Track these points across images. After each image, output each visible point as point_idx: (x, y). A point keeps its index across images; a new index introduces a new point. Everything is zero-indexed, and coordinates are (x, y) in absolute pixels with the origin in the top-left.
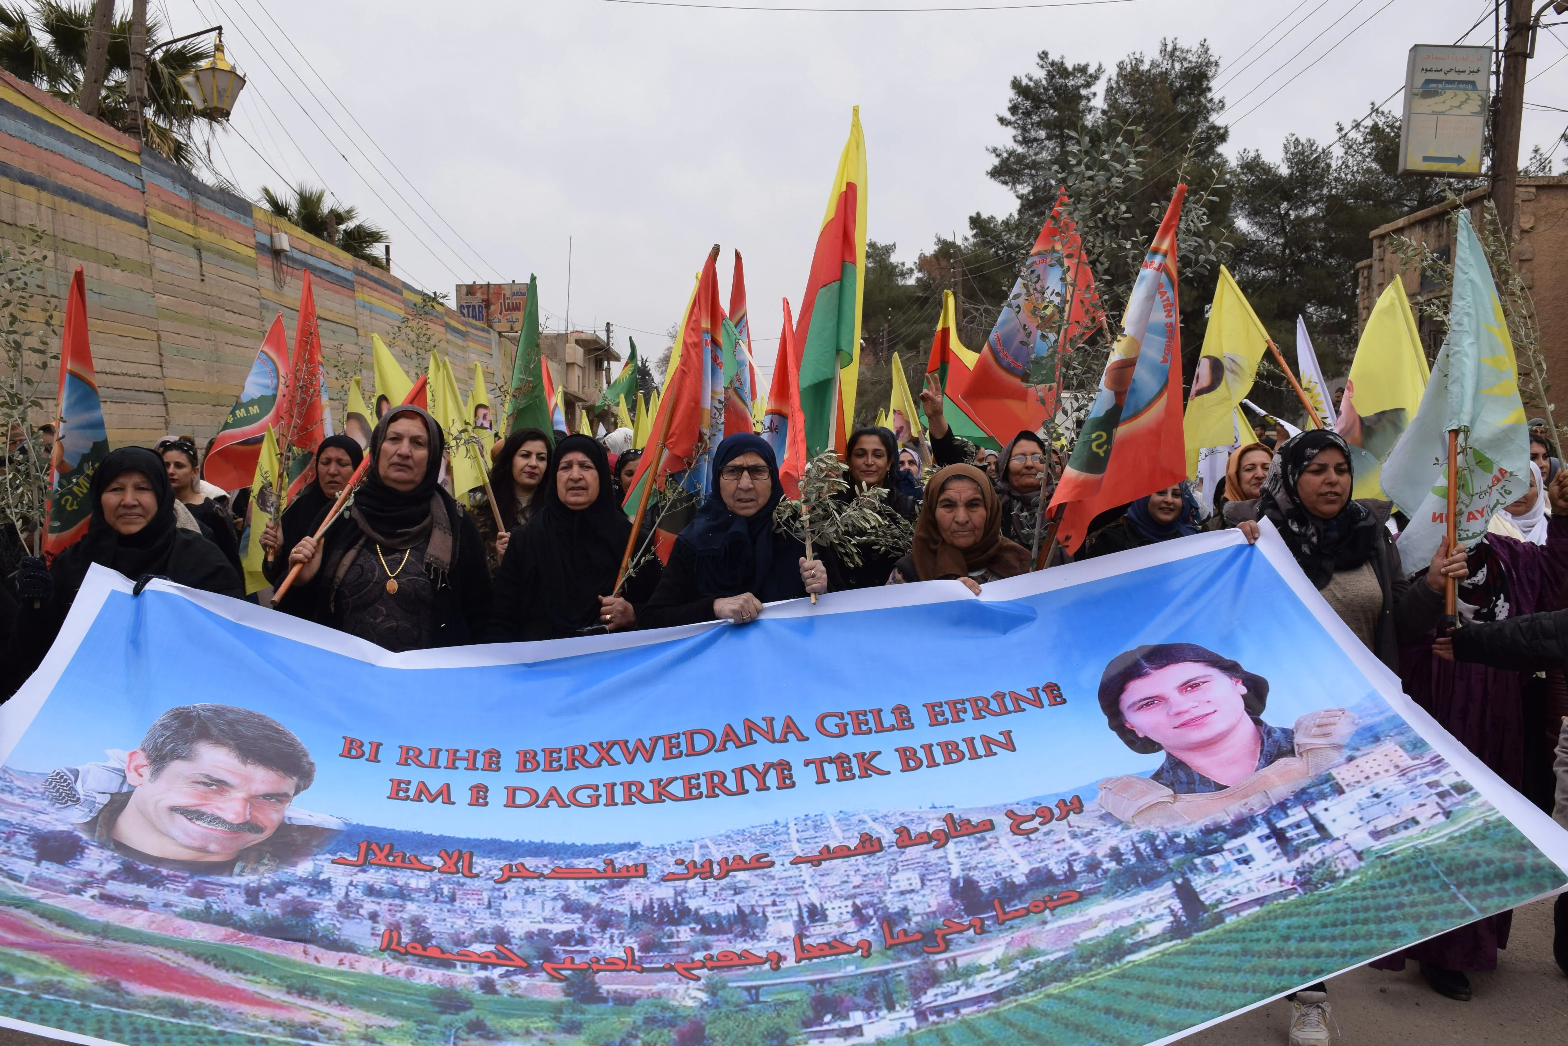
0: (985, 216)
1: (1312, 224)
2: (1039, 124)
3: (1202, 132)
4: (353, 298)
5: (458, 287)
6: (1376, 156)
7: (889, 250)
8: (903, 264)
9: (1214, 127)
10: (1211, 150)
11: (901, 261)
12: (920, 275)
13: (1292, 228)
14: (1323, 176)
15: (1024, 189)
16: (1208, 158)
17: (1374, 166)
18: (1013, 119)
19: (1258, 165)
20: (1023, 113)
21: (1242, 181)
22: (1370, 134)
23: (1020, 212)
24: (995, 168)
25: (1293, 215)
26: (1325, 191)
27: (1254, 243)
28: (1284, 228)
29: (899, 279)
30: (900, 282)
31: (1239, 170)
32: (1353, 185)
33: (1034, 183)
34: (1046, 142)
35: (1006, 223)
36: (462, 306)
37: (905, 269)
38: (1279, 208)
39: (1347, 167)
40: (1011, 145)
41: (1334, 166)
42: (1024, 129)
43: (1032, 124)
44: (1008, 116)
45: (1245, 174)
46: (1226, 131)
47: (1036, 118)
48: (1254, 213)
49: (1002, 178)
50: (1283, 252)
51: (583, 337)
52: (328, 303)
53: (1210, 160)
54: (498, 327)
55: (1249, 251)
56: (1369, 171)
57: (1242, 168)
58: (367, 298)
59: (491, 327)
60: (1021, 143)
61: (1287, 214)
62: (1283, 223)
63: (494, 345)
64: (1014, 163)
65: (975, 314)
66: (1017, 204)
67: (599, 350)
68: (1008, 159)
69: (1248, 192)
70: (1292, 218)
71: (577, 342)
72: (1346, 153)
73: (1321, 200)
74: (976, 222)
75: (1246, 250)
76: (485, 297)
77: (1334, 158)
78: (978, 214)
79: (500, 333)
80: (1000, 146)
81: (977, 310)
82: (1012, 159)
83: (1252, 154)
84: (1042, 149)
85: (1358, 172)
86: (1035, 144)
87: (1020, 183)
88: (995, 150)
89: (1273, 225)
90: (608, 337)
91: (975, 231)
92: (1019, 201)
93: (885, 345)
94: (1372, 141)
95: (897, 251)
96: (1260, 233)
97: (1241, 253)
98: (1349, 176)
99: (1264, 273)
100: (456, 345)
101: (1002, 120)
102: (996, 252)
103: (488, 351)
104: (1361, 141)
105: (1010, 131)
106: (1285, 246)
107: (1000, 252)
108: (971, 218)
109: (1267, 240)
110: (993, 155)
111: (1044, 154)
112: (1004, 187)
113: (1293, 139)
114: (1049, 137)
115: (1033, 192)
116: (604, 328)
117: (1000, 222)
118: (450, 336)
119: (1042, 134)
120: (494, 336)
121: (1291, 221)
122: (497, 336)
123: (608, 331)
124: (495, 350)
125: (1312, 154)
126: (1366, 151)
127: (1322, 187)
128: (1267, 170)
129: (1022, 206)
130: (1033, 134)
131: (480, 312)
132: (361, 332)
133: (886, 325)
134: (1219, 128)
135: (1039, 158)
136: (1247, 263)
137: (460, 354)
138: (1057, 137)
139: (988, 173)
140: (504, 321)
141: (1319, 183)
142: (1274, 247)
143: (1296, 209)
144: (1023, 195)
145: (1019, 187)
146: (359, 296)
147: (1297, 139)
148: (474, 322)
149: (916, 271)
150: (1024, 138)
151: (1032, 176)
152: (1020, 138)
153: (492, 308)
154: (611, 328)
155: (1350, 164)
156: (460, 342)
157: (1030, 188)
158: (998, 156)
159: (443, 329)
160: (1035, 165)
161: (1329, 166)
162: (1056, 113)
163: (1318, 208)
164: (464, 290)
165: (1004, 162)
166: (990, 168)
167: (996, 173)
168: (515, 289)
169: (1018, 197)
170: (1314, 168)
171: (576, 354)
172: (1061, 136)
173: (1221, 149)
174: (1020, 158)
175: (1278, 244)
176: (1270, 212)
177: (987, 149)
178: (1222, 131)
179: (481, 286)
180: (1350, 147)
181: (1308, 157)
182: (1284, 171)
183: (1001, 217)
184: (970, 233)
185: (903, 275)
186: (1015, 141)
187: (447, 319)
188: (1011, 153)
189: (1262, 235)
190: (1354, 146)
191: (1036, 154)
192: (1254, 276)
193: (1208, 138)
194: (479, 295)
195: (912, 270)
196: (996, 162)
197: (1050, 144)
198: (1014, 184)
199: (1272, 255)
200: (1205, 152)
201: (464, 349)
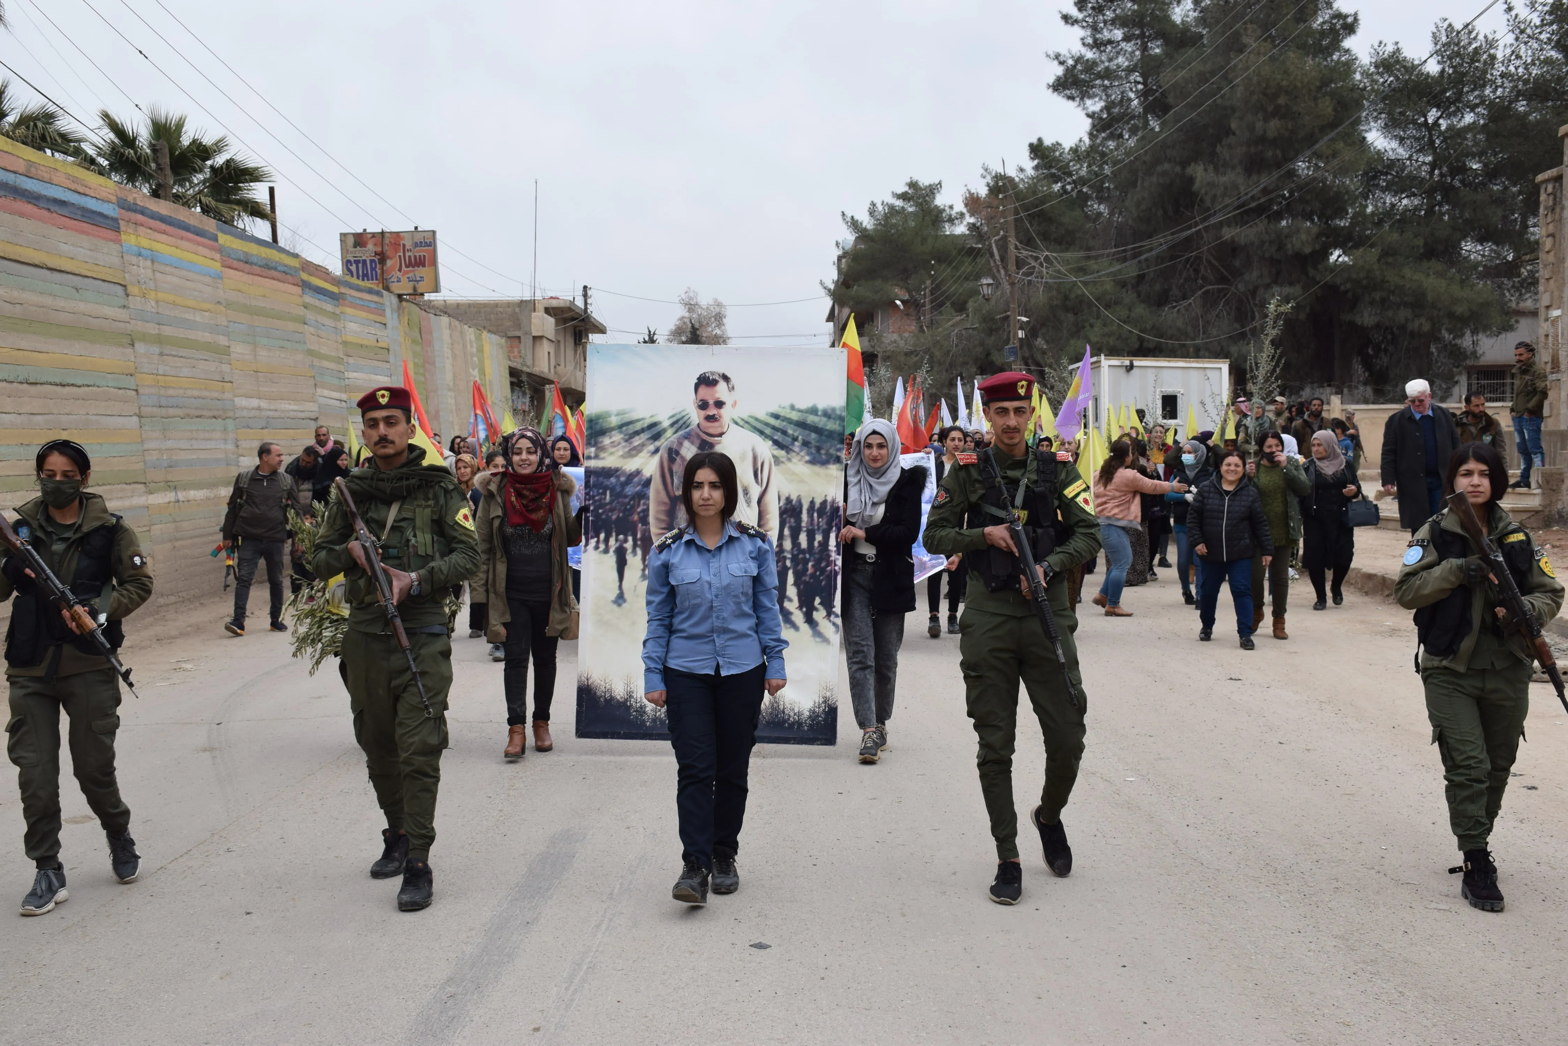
0: (1048, 142)
1: (1469, 136)
2: (1113, 22)
3: (1324, 23)
4: (119, 242)
5: (343, 236)
6: (1558, 42)
7: (933, 190)
8: (951, 207)
9: (1339, 16)
10: (1335, 44)
11: (948, 203)
12: (972, 220)
13: (1444, 141)
14: (1485, 72)
15: (1095, 105)
16: (1331, 55)
17: (1554, 54)
18: (1080, 16)
19: (1398, 62)
20: (1093, 8)
21: (1376, 81)
22: (1550, 13)
23: (1091, 135)
24: (1058, 79)
25: (1444, 124)
26: (1488, 91)
27: (1392, 163)
28: (1432, 142)
29: (947, 225)
30: (948, 230)
31: (1372, 69)
32: (1526, 82)
33: (1108, 96)
34: (1123, 44)
35: (1075, 150)
36: (349, 262)
37: (953, 213)
38: (1425, 116)
39: (1518, 57)
40: (1078, 49)
41: (1500, 55)
42: (1095, 28)
43: (1105, 22)
44: (1074, 12)
45: (1381, 75)
46: (1356, 20)
47: (1109, 14)
48: (1392, 126)
49: (1068, 92)
50: (1431, 173)
51: (555, 303)
52: (65, 248)
53: (1335, 57)
54: (397, 288)
55: (1387, 174)
56: (1548, 61)
57: (1376, 67)
58: (145, 243)
59: (387, 289)
60: (1091, 47)
61: (1436, 124)
62: (1431, 135)
63: (388, 312)
64: (1082, 72)
65: (1033, 264)
66: (1086, 124)
67: (573, 319)
68: (1074, 67)
69: (1383, 99)
70: (1443, 128)
71: (547, 311)
72: (1517, 39)
73: (1482, 102)
74: (1037, 150)
75: (1382, 173)
76: (379, 249)
77: (1501, 48)
78: (1040, 140)
79: (400, 296)
80: (1064, 52)
81: (1036, 259)
82: (1079, 67)
83: (1390, 48)
84: (1118, 53)
85: (1533, 63)
86: (1109, 48)
87: (1090, 97)
88: (1057, 56)
89: (1417, 139)
90: (586, 303)
91: (1036, 162)
92: (1089, 121)
93: (928, 307)
94: (1551, 24)
95: (943, 191)
96: (1401, 151)
97: (1375, 177)
98: (1521, 70)
99: (1405, 202)
100: (321, 311)
101: (1066, 18)
102: (1063, 187)
103: (379, 319)
104: (1538, 23)
105: (1078, 32)
106: (1433, 166)
107: (1069, 187)
108: (1031, 146)
109: (1410, 158)
110: (1056, 62)
111: (1120, 60)
112: (1071, 103)
113: (1446, 25)
114: (1127, 38)
115: (1108, 108)
116: (581, 292)
117: (1067, 150)
118: (309, 299)
119: (1118, 34)
120: (389, 300)
121: (1441, 133)
122: (395, 300)
123: (585, 295)
124: (390, 317)
125: (1470, 44)
126: (1544, 36)
127: (1484, 86)
128: (1410, 68)
129: (1094, 126)
130: (1106, 35)
131: (373, 269)
132: (133, 289)
133: (928, 282)
134: (1346, 16)
135: (1113, 65)
136: (1384, 190)
137: (329, 322)
138: (1137, 37)
139: (1049, 86)
140: (404, 279)
141: (1480, 82)
142: (1420, 167)
143: (1449, 116)
144: (1094, 113)
145: (1089, 102)
146: (130, 239)
147: (1450, 25)
148: (360, 282)
149: (967, 216)
150: (1095, 41)
151: (1106, 88)
152: (1090, 41)
153: (389, 263)
154: (589, 293)
155: (1522, 53)
156: (329, 307)
157: (1103, 104)
158: (1062, 63)
159: (298, 290)
160: (1108, 74)
161: (1493, 58)
162: (1136, 7)
163: (1477, 114)
164: (351, 241)
165: (1069, 71)
166: (1051, 80)
167: (1059, 86)
168: (418, 238)
169: (1088, 115)
170: (1473, 61)
171: (546, 325)
172: (1142, 36)
173: (1348, 43)
174: (1090, 66)
175: (1424, 163)
176: (1414, 122)
177: (1048, 56)
178: (1350, 20)
179: (374, 235)
180: (1522, 32)
181: (1464, 47)
182: (1433, 68)
183: (1068, 143)
184: (1029, 165)
185: (951, 220)
186: (1084, 44)
187: (304, 276)
188: (1078, 60)
189: (1403, 153)
190: (1529, 31)
191: (1110, 60)
192: (1393, 205)
193: (1333, 30)
194: (370, 247)
195: (962, 215)
196: (1060, 71)
197: (1128, 47)
198: (1082, 99)
199: (1415, 178)
200: (1327, 48)
201: (335, 316)
